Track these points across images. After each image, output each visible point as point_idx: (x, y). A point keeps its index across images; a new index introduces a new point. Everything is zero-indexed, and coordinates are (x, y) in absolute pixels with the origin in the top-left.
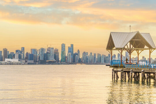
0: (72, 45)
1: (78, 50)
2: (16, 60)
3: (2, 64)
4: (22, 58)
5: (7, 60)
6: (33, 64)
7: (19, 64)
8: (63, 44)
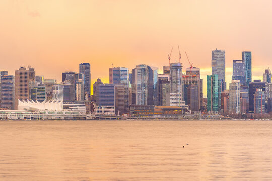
0: (247, 56)
1: (267, 72)
2: (54, 106)
3: (6, 119)
4: (78, 98)
5: (24, 105)
6: (113, 119)
7: (66, 119)
8: (217, 51)
